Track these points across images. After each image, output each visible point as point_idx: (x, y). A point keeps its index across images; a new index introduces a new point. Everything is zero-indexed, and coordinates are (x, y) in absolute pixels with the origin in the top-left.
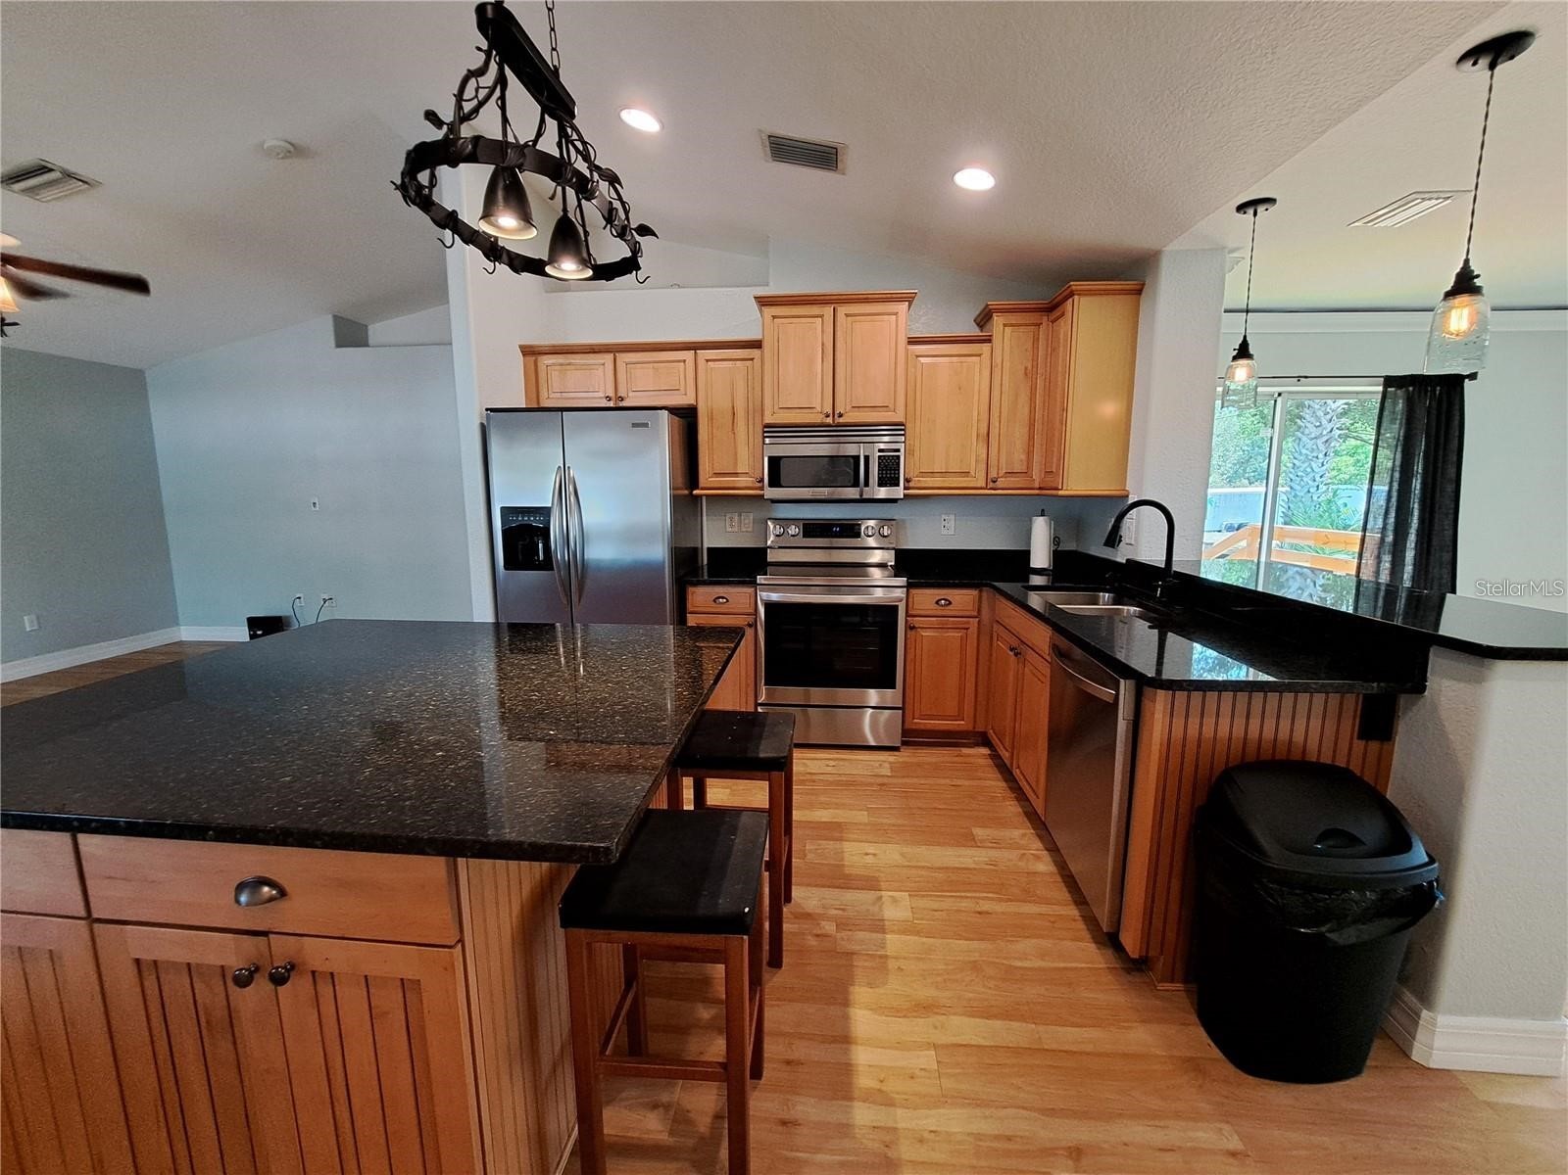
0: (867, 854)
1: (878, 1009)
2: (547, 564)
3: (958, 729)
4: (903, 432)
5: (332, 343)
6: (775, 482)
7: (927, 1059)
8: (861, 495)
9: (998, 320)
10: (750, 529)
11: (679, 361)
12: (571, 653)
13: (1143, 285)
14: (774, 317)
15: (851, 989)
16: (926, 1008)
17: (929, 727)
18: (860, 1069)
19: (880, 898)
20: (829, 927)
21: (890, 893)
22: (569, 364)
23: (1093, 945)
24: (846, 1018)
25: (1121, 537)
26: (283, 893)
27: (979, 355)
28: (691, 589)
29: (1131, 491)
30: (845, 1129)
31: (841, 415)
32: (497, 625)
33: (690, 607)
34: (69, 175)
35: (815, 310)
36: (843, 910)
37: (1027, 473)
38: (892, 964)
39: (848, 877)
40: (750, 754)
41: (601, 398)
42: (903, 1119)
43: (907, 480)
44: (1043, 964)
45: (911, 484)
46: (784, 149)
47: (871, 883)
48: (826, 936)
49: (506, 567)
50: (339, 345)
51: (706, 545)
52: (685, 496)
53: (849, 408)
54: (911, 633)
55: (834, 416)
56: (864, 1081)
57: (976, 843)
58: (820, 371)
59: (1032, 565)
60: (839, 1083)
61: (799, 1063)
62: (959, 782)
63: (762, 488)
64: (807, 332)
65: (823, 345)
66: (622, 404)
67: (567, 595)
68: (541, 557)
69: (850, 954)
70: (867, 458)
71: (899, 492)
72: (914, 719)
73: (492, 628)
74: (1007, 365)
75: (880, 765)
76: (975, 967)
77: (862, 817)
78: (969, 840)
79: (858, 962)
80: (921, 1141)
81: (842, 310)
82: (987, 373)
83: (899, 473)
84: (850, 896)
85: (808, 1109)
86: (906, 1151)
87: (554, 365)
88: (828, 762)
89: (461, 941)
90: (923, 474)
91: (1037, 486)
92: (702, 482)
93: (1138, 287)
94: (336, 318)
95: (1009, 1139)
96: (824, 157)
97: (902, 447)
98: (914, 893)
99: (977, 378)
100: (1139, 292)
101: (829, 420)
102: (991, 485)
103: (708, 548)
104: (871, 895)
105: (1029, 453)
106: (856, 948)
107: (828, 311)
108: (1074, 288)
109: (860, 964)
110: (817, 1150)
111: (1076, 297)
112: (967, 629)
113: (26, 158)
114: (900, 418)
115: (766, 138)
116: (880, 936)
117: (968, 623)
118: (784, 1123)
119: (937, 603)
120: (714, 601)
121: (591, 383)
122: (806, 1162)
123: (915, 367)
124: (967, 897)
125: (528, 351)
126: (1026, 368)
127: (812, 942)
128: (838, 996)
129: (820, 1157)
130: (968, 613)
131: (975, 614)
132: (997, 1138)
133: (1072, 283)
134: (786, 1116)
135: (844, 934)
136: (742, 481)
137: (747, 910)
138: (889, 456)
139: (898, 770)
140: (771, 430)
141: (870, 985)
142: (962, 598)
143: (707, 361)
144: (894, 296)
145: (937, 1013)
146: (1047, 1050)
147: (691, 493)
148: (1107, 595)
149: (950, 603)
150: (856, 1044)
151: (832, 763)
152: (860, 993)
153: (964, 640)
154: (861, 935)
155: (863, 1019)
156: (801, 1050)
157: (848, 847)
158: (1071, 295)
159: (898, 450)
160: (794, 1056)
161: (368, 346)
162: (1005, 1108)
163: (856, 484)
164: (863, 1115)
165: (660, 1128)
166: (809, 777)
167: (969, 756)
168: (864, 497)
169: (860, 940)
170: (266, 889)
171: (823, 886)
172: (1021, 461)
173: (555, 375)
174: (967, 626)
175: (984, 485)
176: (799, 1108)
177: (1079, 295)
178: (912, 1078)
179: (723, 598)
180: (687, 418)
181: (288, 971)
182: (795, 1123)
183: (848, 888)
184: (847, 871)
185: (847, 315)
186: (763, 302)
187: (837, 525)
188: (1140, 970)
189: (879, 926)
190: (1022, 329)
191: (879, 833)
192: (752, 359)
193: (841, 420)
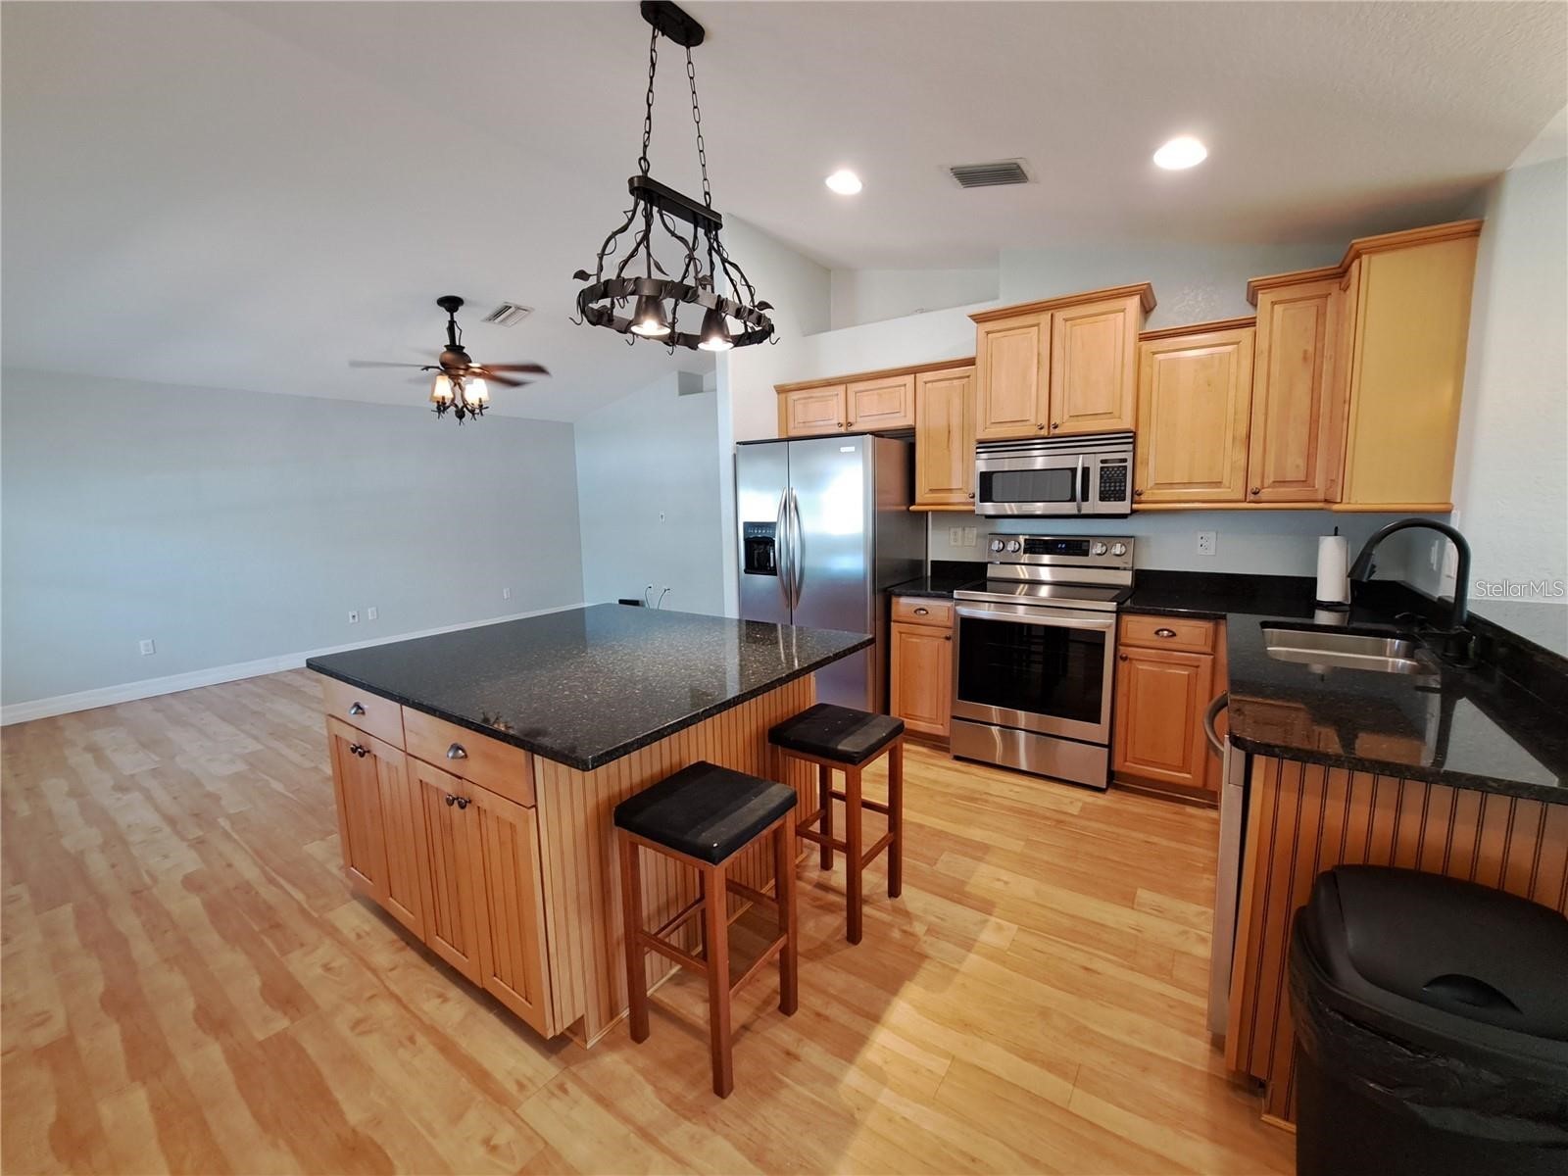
0: (999, 880)
1: (921, 1009)
2: (773, 572)
3: (1182, 782)
4: (1131, 440)
5: (677, 392)
6: (986, 495)
7: (940, 1066)
8: (1079, 510)
9: (1264, 298)
10: (974, 544)
11: (900, 386)
12: (788, 646)
13: (1481, 223)
14: (988, 333)
15: (907, 983)
16: (966, 1026)
17: (1146, 774)
18: (875, 1045)
19: (986, 921)
20: (919, 929)
21: (999, 921)
22: (811, 397)
23: (1208, 1047)
24: (888, 1003)
25: (1374, 566)
26: (466, 756)
27: (1238, 343)
28: (894, 600)
29: (1454, 504)
30: (832, 1080)
31: (1056, 427)
32: (740, 621)
33: (893, 617)
34: (518, 308)
35: (1030, 319)
36: (942, 919)
37: (1306, 482)
38: (958, 979)
39: (967, 895)
40: (831, 745)
41: (834, 425)
42: (886, 1097)
43: (1134, 492)
44: (1126, 1039)
45: (1143, 498)
46: (970, 177)
47: (986, 907)
48: (912, 934)
49: (746, 572)
50: (682, 393)
51: (931, 558)
52: (902, 512)
53: (1066, 417)
54: (1121, 664)
55: (1049, 427)
56: (871, 1054)
57: (1133, 903)
58: (1035, 383)
59: (1318, 598)
60: (850, 1046)
61: (827, 1019)
62: (1155, 839)
63: (973, 504)
64: (1024, 343)
65: (1039, 354)
66: (854, 429)
67: (787, 597)
68: (772, 565)
69: (923, 957)
70: (1086, 471)
71: (1122, 507)
72: (1126, 761)
73: (736, 623)
74: (1277, 352)
75: (1071, 803)
76: (1045, 1013)
77: (1017, 846)
78: (1128, 900)
79: (927, 965)
80: (890, 1120)
81: (1060, 315)
82: (1247, 363)
83: (1125, 486)
84: (957, 909)
85: (814, 1053)
86: (871, 1119)
87: (799, 399)
88: (1012, 787)
89: (535, 806)
90: (1158, 485)
91: (1321, 496)
92: (918, 499)
93: (1473, 227)
94: (680, 373)
95: (974, 1160)
96: (1009, 174)
97: (1129, 456)
98: (1024, 928)
99: (1233, 369)
100: (1476, 232)
101: (1044, 432)
102: (1251, 497)
103: (932, 562)
104: (979, 916)
105: (1310, 457)
106: (931, 952)
107: (1045, 318)
108: (1356, 246)
109: (929, 967)
110: (802, 1083)
111: (1365, 258)
112: (1197, 667)
113: (498, 305)
114: (1127, 423)
115: (950, 171)
116: (963, 951)
117: (1199, 660)
118: (788, 1053)
119: (1157, 633)
120: (915, 612)
121: (827, 413)
122: (787, 1086)
123: (1151, 367)
124: (1082, 951)
125: (781, 390)
126: (1305, 352)
127: (896, 934)
128: (892, 983)
129: (800, 1089)
130: (1197, 649)
131: (1209, 650)
132: (964, 1154)
133: (1354, 241)
134: (793, 1049)
135: (929, 939)
136: (955, 497)
137: (715, 845)
138: (1113, 467)
139: (1086, 812)
140: (986, 445)
141: (926, 988)
142: (1191, 631)
143: (926, 383)
144: (1121, 291)
145: (975, 1034)
146: (1071, 1113)
147: (908, 509)
148: (1397, 641)
149: (1174, 635)
150: (883, 1026)
151: (1017, 789)
152: (912, 991)
153: (1191, 682)
154: (944, 945)
155: (903, 1011)
156: (834, 1011)
157: (983, 869)
158: (1358, 255)
159: (1125, 460)
160: (827, 1012)
161: (702, 391)
162: (987, 1135)
163: (1073, 499)
164: (853, 1078)
165: (702, 1015)
166: (984, 797)
167: (1191, 816)
168: (1083, 512)
169: (939, 949)
170: (460, 752)
171: (936, 894)
172: (1298, 466)
173: (799, 408)
174: (1196, 664)
175: (1241, 496)
176: (806, 1049)
177: (1366, 253)
178: (916, 1072)
179: (924, 610)
180: (906, 439)
181: (466, 802)
182: (797, 1058)
183: (960, 903)
184: (967, 889)
185: (1066, 320)
186: (979, 319)
187: (1062, 542)
188: (1252, 1092)
189: (968, 944)
190: (1300, 304)
191: (1025, 864)
192: (968, 377)
193: (1057, 431)
